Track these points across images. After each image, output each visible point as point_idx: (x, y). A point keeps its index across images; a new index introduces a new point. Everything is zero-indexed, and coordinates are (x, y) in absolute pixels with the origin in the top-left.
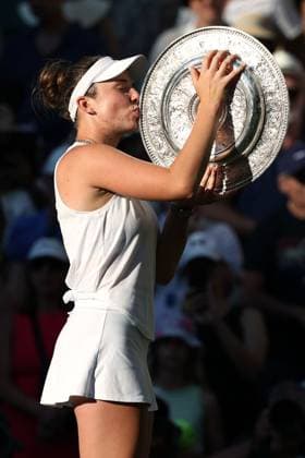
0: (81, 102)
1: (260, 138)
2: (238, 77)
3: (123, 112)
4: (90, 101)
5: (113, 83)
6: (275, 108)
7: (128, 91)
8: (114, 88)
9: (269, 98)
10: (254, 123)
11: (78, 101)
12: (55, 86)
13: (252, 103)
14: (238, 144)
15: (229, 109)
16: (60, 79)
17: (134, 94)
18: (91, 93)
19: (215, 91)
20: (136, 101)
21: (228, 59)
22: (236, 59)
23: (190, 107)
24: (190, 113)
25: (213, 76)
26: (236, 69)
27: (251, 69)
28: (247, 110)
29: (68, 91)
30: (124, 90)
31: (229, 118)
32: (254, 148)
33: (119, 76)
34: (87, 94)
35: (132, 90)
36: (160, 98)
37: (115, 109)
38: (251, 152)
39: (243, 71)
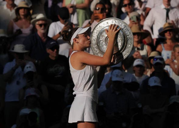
0: (74, 40)
1: (125, 48)
2: (119, 31)
3: (86, 42)
4: (77, 40)
5: (83, 34)
6: (129, 39)
7: (87, 36)
8: (84, 36)
9: (128, 37)
10: (124, 44)
11: (74, 39)
12: (66, 36)
13: (123, 38)
14: (120, 49)
15: (117, 40)
16: (67, 34)
17: (88, 37)
18: (77, 37)
19: (113, 35)
20: (89, 39)
21: (116, 27)
22: (118, 26)
23: (105, 40)
24: (105, 42)
25: (112, 31)
26: (118, 29)
27: (122, 29)
28: (122, 40)
29: (70, 37)
30: (86, 36)
31: (117, 42)
32: (124, 50)
33: (84, 33)
34: (76, 38)
35: (88, 36)
36: (96, 38)
37: (84, 41)
38: (123, 52)
39: (120, 30)
